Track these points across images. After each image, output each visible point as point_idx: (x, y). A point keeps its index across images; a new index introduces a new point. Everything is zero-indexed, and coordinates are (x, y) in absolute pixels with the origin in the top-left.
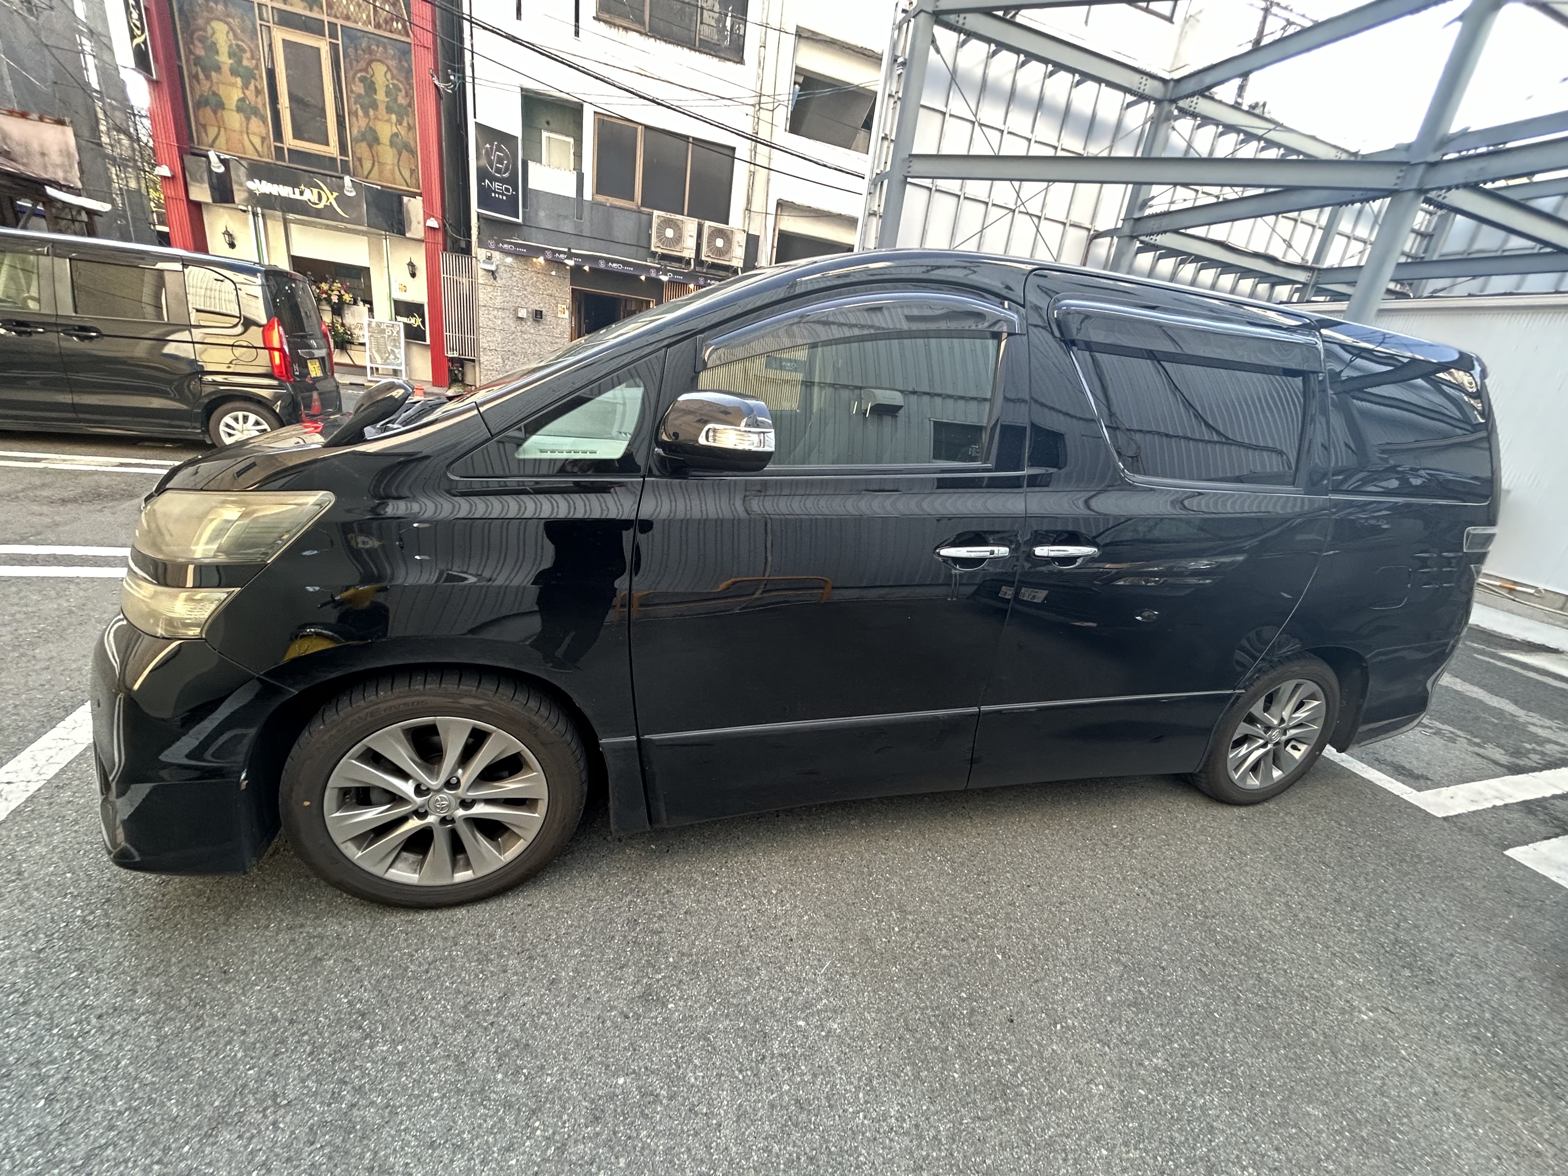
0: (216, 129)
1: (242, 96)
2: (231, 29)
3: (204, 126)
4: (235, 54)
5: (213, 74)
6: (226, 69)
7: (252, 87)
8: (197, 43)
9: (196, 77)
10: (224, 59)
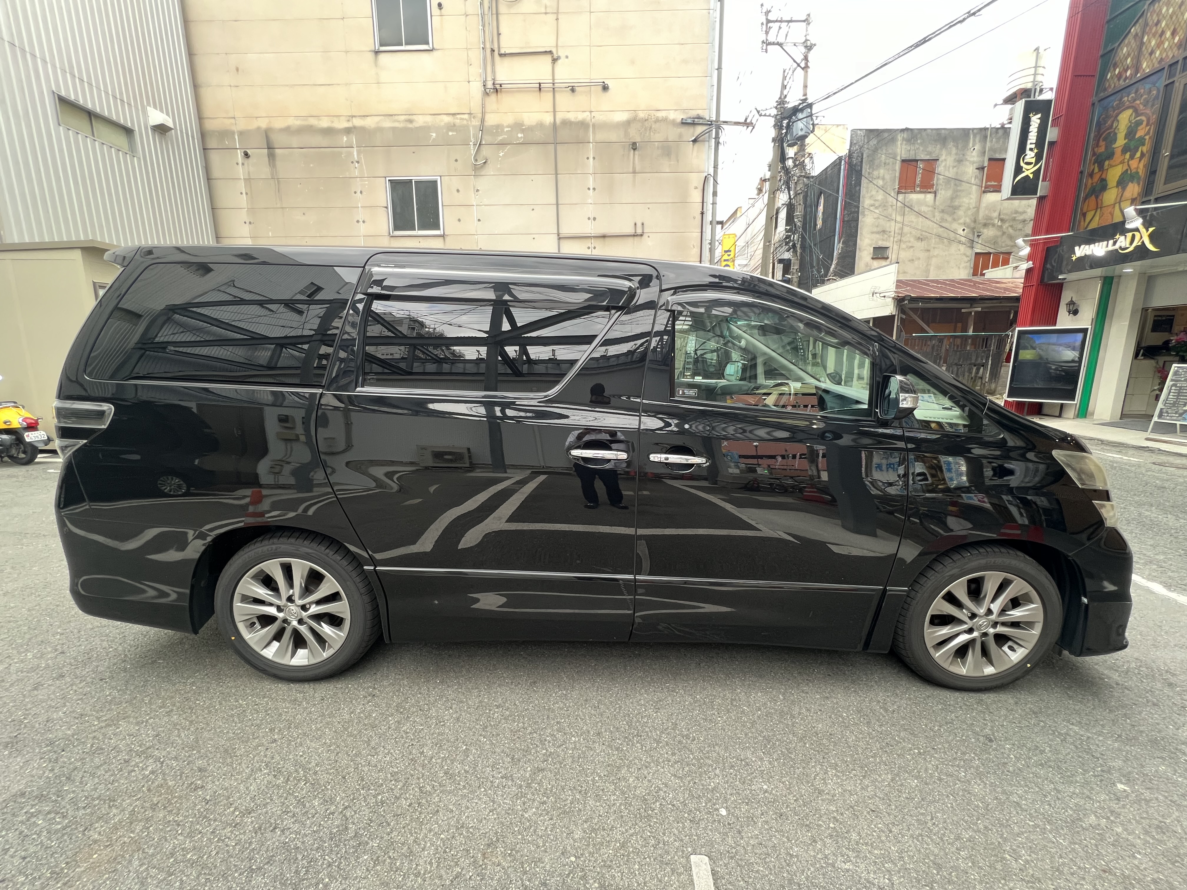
0: (1093, 213)
1: (1126, 167)
2: (1136, 111)
3: (1084, 215)
4: (1131, 133)
5: (1107, 163)
6: (1118, 152)
7: (1138, 155)
8: (1102, 143)
9: (1091, 175)
10: (1121, 141)
